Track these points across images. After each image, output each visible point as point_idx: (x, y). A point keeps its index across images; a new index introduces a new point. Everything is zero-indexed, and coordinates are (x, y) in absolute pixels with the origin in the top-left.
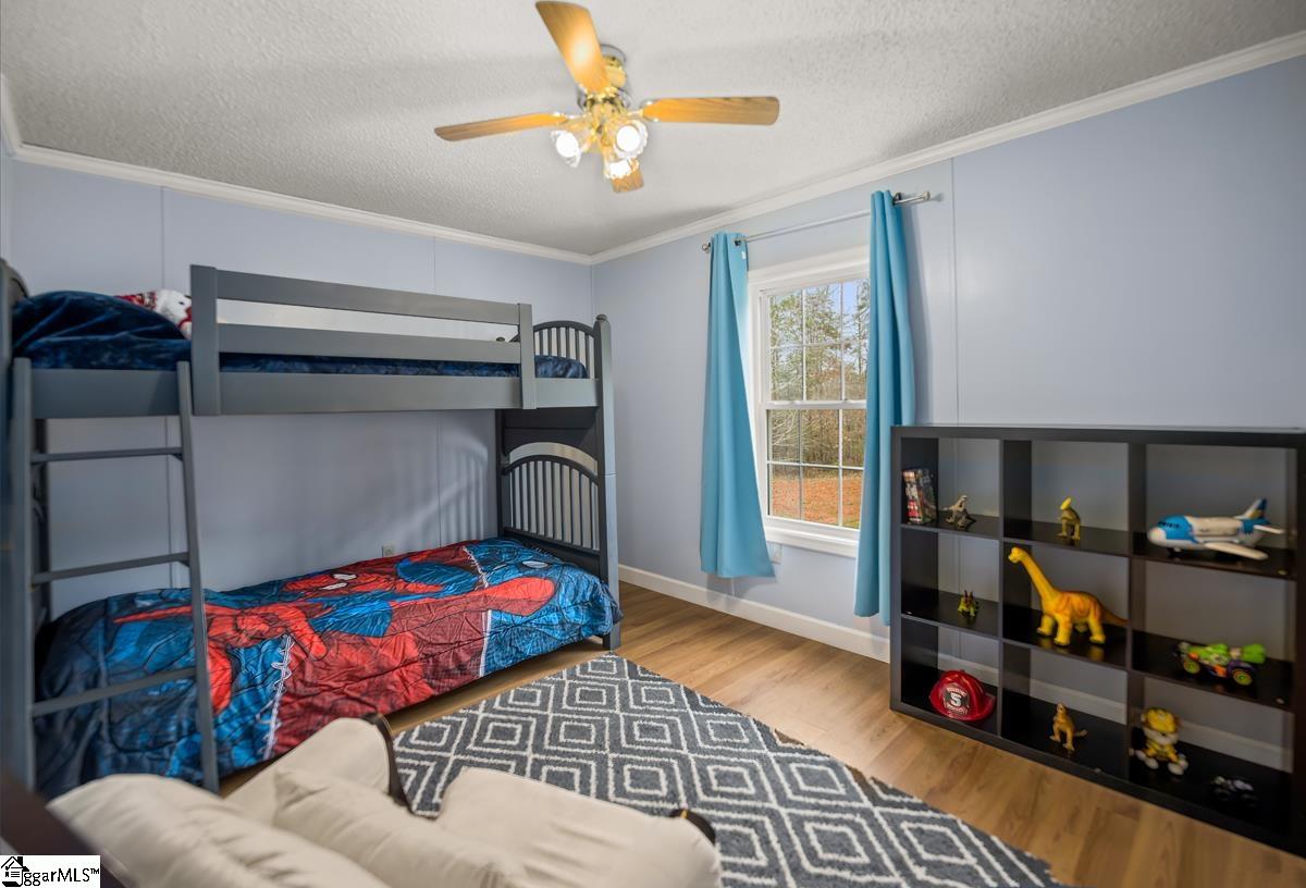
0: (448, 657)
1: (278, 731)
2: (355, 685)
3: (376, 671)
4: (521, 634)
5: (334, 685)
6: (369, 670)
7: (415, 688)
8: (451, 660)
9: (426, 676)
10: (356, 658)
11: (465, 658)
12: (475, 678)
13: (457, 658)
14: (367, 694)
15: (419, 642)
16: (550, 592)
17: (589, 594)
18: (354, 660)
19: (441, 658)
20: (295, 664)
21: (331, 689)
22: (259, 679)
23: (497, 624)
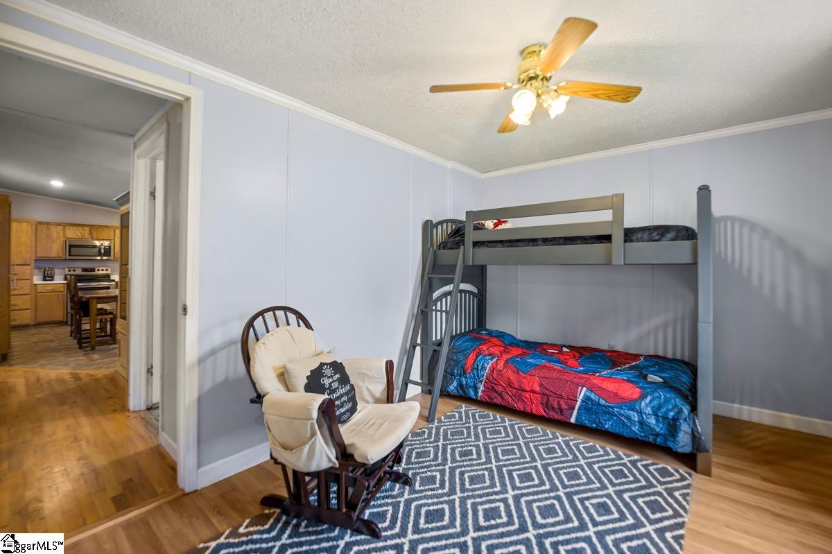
0: (555, 400)
1: (483, 391)
2: (511, 389)
3: (519, 388)
4: (605, 413)
5: (503, 385)
6: (516, 386)
7: (536, 407)
8: (556, 403)
9: (542, 404)
10: (513, 377)
11: (564, 406)
12: (568, 421)
13: (559, 404)
14: (515, 396)
15: (541, 385)
16: (636, 396)
17: (672, 414)
18: (511, 378)
19: (551, 399)
20: (492, 369)
21: (501, 385)
22: (480, 368)
23: (587, 399)
